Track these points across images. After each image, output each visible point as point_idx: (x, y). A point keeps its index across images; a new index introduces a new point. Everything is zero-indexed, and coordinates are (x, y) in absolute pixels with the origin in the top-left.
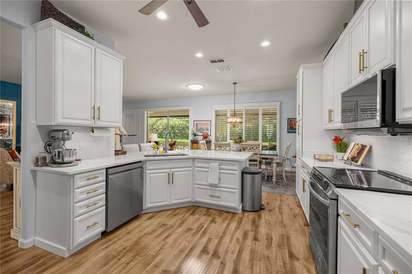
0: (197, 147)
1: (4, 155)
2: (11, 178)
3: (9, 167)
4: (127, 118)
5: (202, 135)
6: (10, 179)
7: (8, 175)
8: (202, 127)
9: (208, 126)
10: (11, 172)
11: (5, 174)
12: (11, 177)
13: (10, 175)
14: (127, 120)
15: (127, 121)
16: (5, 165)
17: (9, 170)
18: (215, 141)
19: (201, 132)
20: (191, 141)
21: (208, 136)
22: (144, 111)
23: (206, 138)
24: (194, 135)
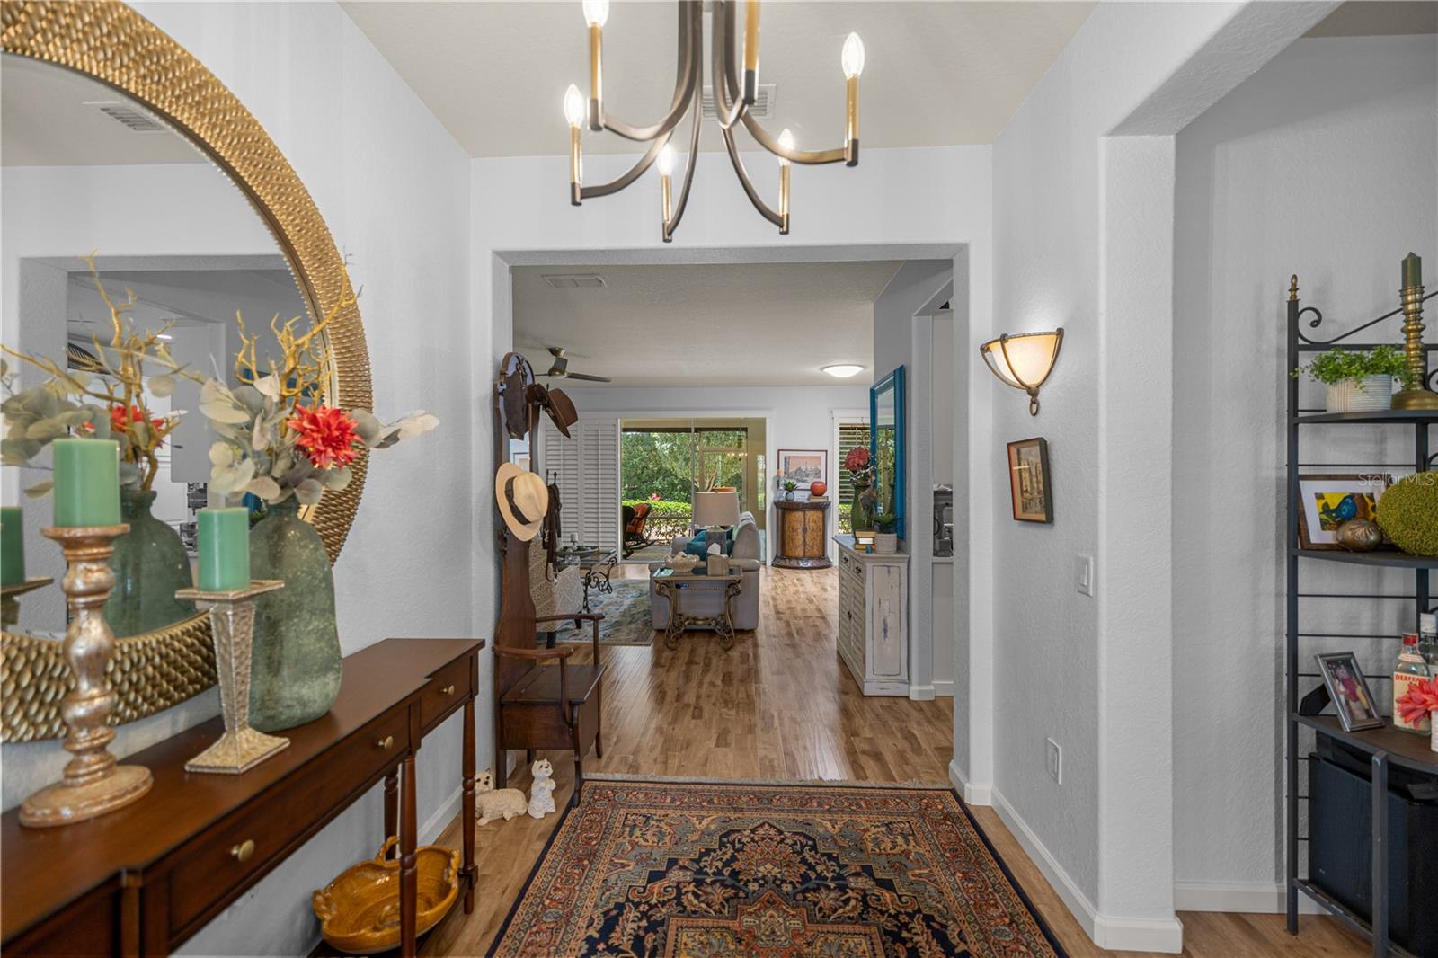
0: (805, 519)
5: (810, 488)
8: (803, 468)
9: (820, 464)
18: (841, 502)
19: (798, 481)
20: (777, 504)
21: (825, 491)
22: (616, 420)
23: (821, 495)
24: (790, 488)
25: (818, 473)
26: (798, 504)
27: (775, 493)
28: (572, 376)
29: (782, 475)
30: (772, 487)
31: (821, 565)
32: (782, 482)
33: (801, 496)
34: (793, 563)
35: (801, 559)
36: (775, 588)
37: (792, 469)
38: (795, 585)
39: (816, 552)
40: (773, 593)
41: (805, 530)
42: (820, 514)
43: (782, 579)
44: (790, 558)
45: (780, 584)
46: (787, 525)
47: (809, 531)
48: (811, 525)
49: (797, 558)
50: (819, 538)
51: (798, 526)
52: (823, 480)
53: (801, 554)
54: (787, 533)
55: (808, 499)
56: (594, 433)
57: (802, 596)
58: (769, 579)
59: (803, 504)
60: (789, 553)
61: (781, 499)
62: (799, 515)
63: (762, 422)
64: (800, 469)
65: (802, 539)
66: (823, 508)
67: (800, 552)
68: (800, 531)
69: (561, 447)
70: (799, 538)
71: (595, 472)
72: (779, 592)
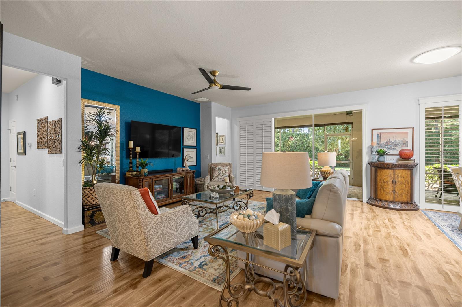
0: (394, 175)
1: (138, 203)
2: (148, 250)
3: (145, 228)
4: (241, 130)
5: (398, 154)
6: (145, 253)
7: (142, 244)
8: (392, 140)
9: (408, 137)
10: (147, 237)
11: (136, 241)
12: (147, 248)
13: (146, 244)
14: (241, 132)
15: (241, 134)
16: (139, 223)
17: (145, 233)
18: (426, 164)
19: (388, 148)
20: (371, 164)
21: (412, 155)
22: (271, 118)
23: (409, 158)
24: (381, 154)
25: (405, 143)
26: (388, 164)
27: (369, 157)
28: (224, 87)
29: (375, 145)
30: (367, 153)
31: (409, 208)
32: (375, 149)
33: (390, 159)
34: (384, 204)
35: (391, 202)
36: (368, 227)
37: (383, 141)
38: (386, 226)
39: (404, 198)
40: (365, 234)
41: (394, 182)
42: (408, 172)
43: (374, 218)
44: (382, 201)
45: (373, 223)
46: (379, 178)
47: (398, 184)
48: (399, 180)
49: (388, 201)
50: (408, 189)
51: (389, 179)
52: (410, 147)
53: (391, 199)
54: (379, 184)
55: (397, 161)
56: (261, 126)
57: (395, 242)
58: (364, 215)
59: (393, 165)
60: (380, 196)
61: (374, 161)
62: (390, 172)
63: (360, 113)
64: (390, 141)
65: (392, 188)
66: (411, 168)
67: (390, 197)
68: (390, 183)
69: (246, 134)
70: (389, 187)
71: (261, 145)
72: (371, 232)
